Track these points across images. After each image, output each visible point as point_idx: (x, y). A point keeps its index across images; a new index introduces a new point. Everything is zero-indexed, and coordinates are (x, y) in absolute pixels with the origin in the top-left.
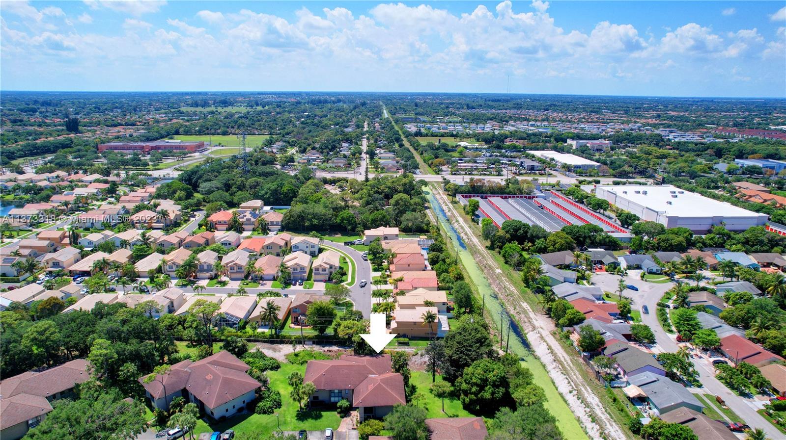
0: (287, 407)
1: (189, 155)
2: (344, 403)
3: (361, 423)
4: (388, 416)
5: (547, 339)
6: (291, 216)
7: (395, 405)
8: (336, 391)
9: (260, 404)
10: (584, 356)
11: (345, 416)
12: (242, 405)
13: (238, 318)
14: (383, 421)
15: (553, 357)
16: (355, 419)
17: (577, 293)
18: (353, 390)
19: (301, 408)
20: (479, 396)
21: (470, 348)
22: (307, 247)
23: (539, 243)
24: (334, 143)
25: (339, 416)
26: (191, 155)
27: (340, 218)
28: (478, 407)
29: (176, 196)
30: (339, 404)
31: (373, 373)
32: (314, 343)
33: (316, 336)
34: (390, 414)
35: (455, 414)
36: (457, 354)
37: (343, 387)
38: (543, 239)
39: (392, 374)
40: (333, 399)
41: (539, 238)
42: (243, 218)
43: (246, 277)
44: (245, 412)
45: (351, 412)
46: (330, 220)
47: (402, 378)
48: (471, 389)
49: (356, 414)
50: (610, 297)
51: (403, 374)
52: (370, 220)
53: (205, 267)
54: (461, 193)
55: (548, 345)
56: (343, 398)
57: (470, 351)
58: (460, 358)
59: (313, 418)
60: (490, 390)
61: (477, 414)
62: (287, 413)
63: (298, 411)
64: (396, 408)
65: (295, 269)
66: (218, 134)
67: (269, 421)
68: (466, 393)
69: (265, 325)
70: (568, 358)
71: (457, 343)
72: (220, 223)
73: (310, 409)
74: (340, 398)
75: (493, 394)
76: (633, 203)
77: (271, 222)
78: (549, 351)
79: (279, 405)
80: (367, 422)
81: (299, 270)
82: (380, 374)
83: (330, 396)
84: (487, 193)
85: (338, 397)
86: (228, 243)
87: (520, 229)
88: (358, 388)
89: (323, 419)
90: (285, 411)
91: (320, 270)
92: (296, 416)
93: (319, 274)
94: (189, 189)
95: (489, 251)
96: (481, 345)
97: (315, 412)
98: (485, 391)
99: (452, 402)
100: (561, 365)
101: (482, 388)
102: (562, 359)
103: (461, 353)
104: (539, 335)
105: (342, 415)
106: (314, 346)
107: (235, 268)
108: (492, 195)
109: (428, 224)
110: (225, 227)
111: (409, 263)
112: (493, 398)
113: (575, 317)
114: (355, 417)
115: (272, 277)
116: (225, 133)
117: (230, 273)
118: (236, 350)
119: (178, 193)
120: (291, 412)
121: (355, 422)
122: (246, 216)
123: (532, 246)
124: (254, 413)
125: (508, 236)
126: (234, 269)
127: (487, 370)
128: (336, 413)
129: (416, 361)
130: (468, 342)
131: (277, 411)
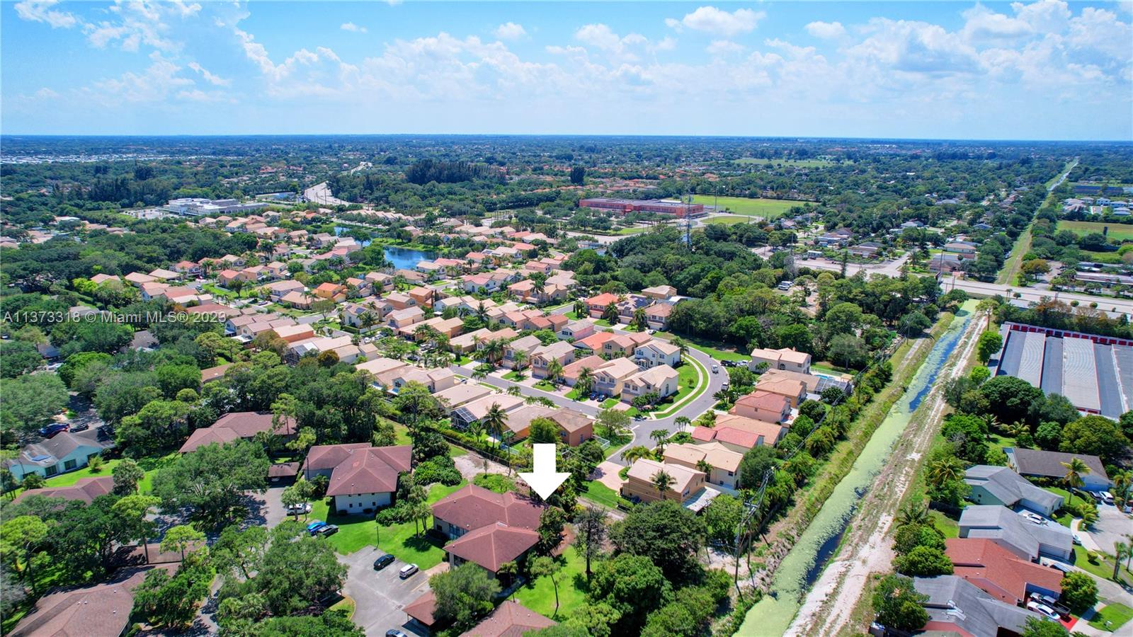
1: (673, 221)
5: (849, 580)
8: (455, 527)
10: (871, 628)
11: (448, 561)
12: (370, 506)
13: (473, 417)
17: (998, 528)
23: (1045, 429)
24: (882, 220)
25: (443, 557)
26: (676, 221)
29: (581, 269)
38: (1056, 424)
43: (550, 377)
44: (366, 515)
46: (727, 326)
47: (536, 541)
50: (1097, 564)
53: (513, 355)
59: (417, 548)
62: (403, 532)
63: (415, 535)
65: (602, 379)
66: (745, 196)
67: (375, 532)
72: (596, 308)
77: (653, 317)
81: (607, 380)
82: (512, 525)
84: (1072, 329)
87: (1016, 396)
89: (425, 553)
92: (406, 540)
93: (628, 393)
94: (604, 261)
97: (428, 542)
104: (844, 570)
108: (1081, 334)
110: (599, 314)
115: (575, 383)
116: (752, 196)
117: (539, 368)
120: (408, 534)
123: (1028, 431)
124: (374, 518)
125: (984, 403)
128: (444, 553)
131: (394, 525)
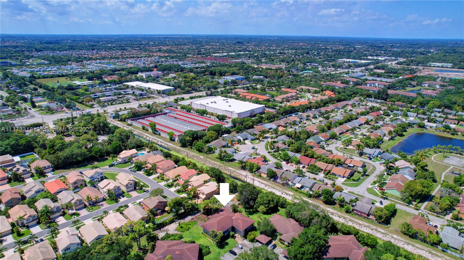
5: (255, 179)
10: (273, 180)
15: (264, 184)
17: (245, 157)
18: (233, 226)
22: (99, 175)
32: (179, 219)
38: (206, 136)
41: (203, 136)
53: (55, 210)
54: (128, 118)
55: (257, 181)
70: (268, 183)
76: (216, 108)
77: (44, 167)
78: (260, 183)
81: (117, 189)
84: (142, 116)
87: (194, 134)
91: (129, 185)
93: (129, 188)
104: (250, 178)
107: (78, 202)
110: (6, 181)
115: (103, 199)
117: (75, 206)
125: (191, 138)
128: (230, 239)
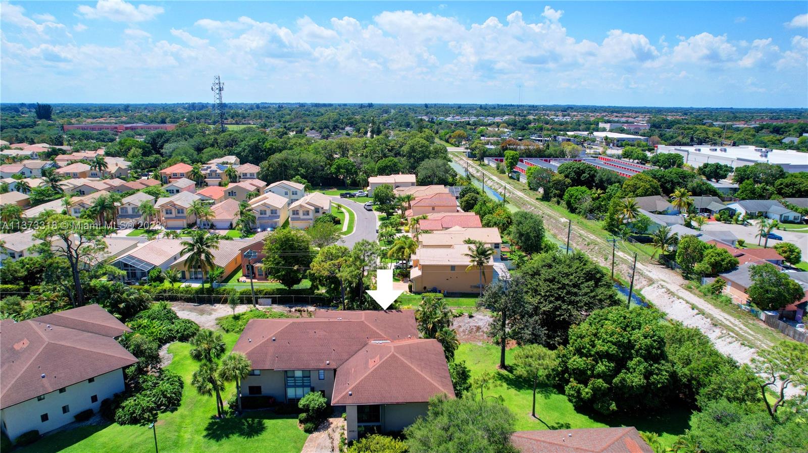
0: (190, 410)
2: (313, 399)
3: (350, 444)
4: (415, 426)
5: (680, 294)
6: (270, 165)
7: (432, 399)
8: (298, 374)
9: (129, 402)
10: (768, 317)
11: (316, 429)
12: (88, 405)
13: (150, 265)
14: (403, 438)
15: (709, 320)
16: (337, 437)
17: (701, 235)
18: (335, 370)
19: (221, 412)
20: (616, 380)
21: (576, 290)
22: (286, 194)
23: (613, 189)
25: (301, 428)
27: (335, 166)
28: (613, 406)
29: (130, 154)
30: (302, 403)
31: (379, 337)
32: (274, 301)
33: (278, 289)
34: (419, 421)
35: (561, 422)
36: (551, 302)
37: (313, 365)
38: (617, 184)
39: (418, 340)
40: (291, 393)
41: (611, 183)
42: (206, 170)
44: (93, 421)
45: (331, 420)
46: (323, 170)
47: (440, 348)
48: (593, 366)
49: (340, 424)
50: (745, 247)
51: (442, 341)
52: (376, 170)
53: (130, 212)
54: (490, 156)
55: (687, 302)
56: (313, 390)
57: (576, 294)
58: (557, 309)
59: (242, 433)
60: (641, 367)
61: (612, 420)
62: (187, 421)
63: (214, 417)
64: (434, 405)
65: (263, 212)
67: (137, 440)
68: (582, 376)
69: (196, 278)
70: (737, 322)
71: (545, 280)
72: (176, 177)
73: (240, 413)
74: (307, 389)
75: (648, 375)
78: (696, 311)
79: (172, 403)
80: (364, 441)
81: (268, 213)
82: (393, 339)
83: (286, 386)
84: (522, 157)
85: (303, 386)
86: (175, 189)
87: (584, 173)
88: (346, 366)
89: (264, 435)
90: (183, 417)
91: (301, 213)
92: (207, 429)
93: (299, 219)
94: (148, 147)
95: (542, 203)
96: (596, 286)
97: (250, 420)
98: (628, 369)
99: (547, 397)
100: (733, 332)
101: (620, 362)
102: (727, 323)
103: (557, 299)
104: (664, 290)
105: (309, 425)
106: (275, 306)
107: (173, 211)
109: (455, 175)
111: (434, 205)
112: (649, 384)
113: (723, 260)
114: (339, 431)
115: (229, 224)
117: (166, 218)
118: (122, 305)
119: (132, 151)
120: (198, 421)
121: (337, 442)
122: (210, 167)
123: (603, 193)
124: (112, 421)
125: (568, 181)
126: (171, 213)
127: (627, 326)
128: (295, 422)
129: (460, 326)
130: (571, 277)
131: (164, 417)
